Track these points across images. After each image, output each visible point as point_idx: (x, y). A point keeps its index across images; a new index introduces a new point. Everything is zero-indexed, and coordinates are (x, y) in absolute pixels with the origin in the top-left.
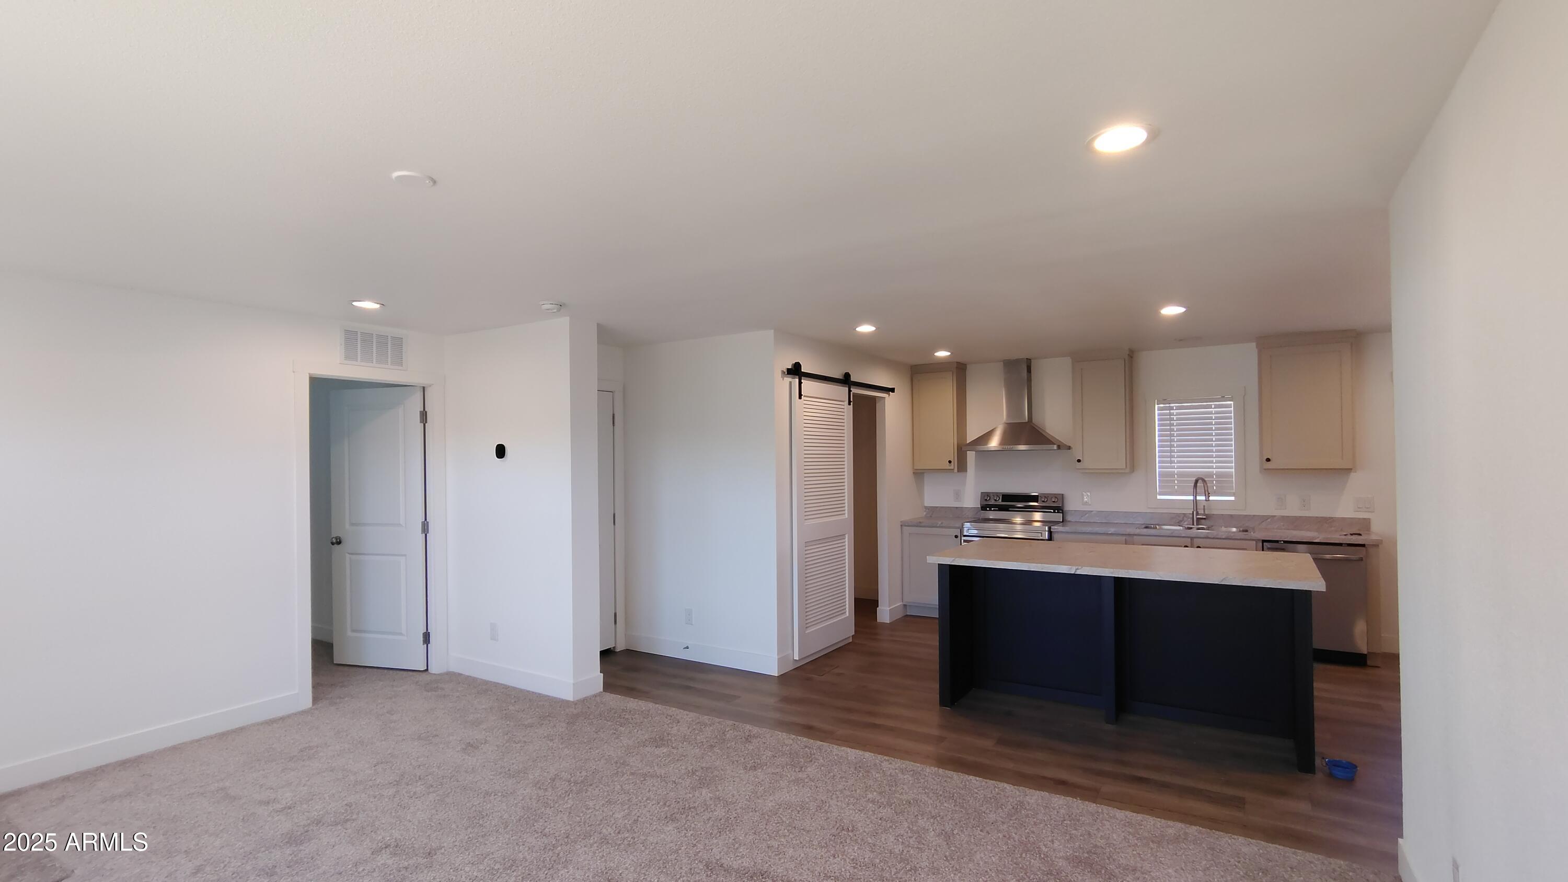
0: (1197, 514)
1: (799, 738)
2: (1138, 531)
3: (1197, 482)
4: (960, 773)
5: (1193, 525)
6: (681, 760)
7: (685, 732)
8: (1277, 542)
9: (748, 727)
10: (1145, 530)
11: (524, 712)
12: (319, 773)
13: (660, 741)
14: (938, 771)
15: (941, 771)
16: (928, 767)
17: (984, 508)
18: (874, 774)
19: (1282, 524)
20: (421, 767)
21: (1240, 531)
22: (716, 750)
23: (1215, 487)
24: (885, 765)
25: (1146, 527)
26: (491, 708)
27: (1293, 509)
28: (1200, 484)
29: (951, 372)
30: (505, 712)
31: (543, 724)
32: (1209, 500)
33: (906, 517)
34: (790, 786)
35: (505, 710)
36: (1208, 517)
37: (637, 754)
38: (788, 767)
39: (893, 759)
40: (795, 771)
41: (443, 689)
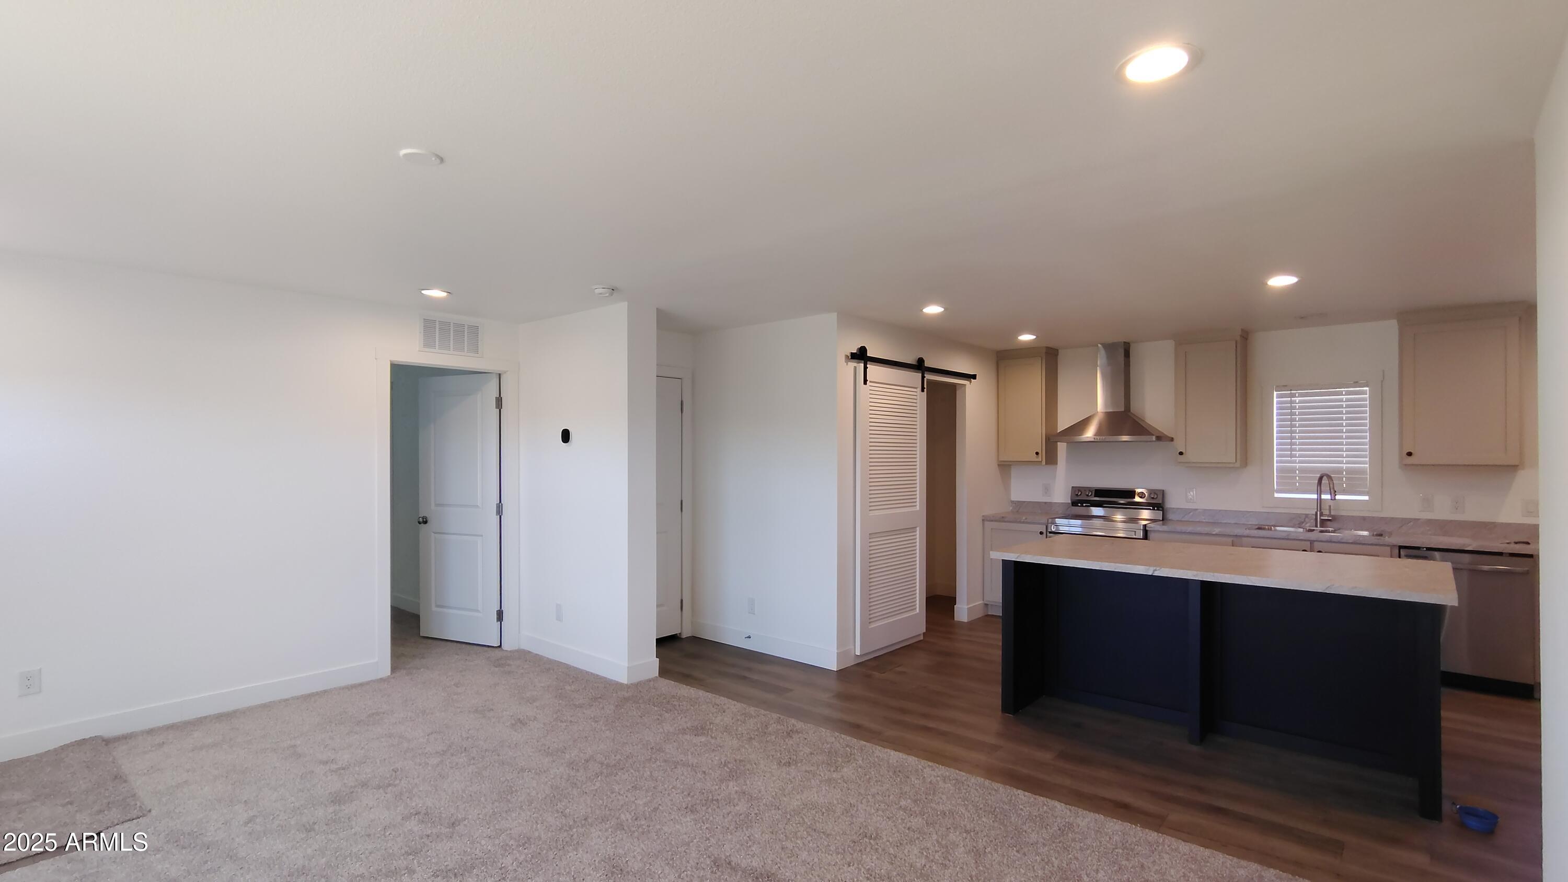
0: (1321, 515)
1: (843, 736)
2: (1247, 532)
3: (1321, 479)
4: (1008, 786)
5: (1316, 526)
6: (716, 751)
7: (728, 722)
8: (1418, 548)
9: (793, 721)
10: (1256, 532)
11: (578, 692)
12: (378, 738)
13: (700, 730)
14: (984, 782)
15: (987, 782)
16: (974, 777)
17: (1074, 503)
18: (913, 779)
19: (1428, 528)
20: (470, 740)
21: (1373, 535)
22: (755, 743)
23: (1344, 485)
24: (927, 771)
25: (1259, 529)
26: (548, 687)
27: (1442, 510)
28: (1325, 481)
29: (1040, 358)
30: (560, 691)
31: (592, 705)
32: (1335, 499)
33: (989, 511)
34: (821, 785)
35: (561, 689)
36: (1334, 519)
37: (674, 742)
38: (823, 766)
39: (937, 765)
40: (829, 771)
41: (509, 665)
